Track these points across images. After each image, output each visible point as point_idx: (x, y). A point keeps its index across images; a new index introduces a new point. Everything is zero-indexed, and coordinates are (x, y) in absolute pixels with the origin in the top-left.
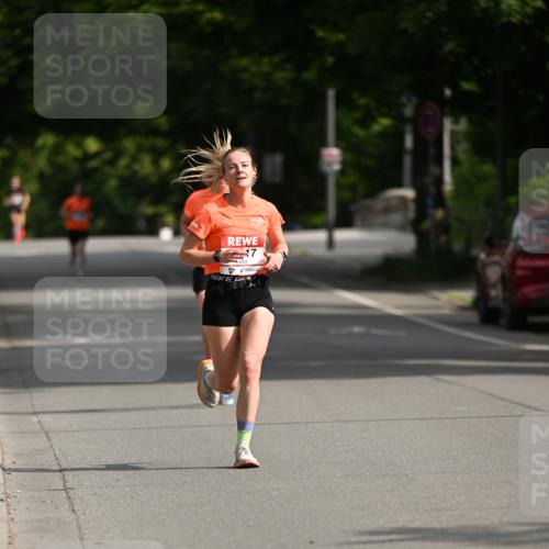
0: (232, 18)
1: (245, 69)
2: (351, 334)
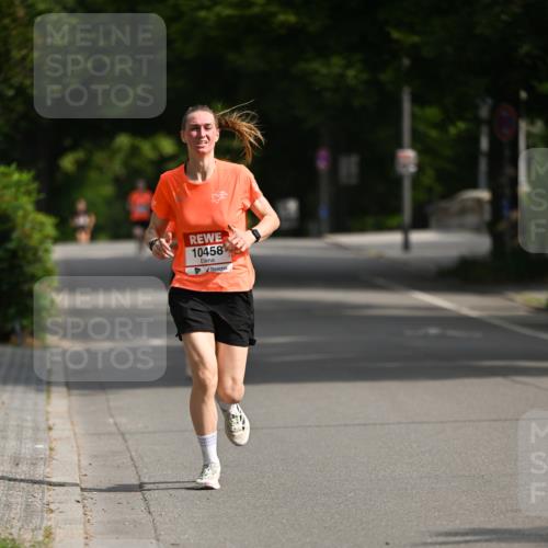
0: (306, 20)
1: (316, 72)
2: (427, 336)
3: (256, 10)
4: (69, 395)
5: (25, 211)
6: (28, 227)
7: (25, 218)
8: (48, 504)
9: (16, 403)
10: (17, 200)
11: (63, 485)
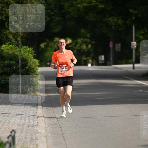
2: (139, 92)
4: (43, 108)
5: (31, 58)
6: (32, 62)
7: (31, 60)
8: (37, 138)
9: (28, 110)
10: (28, 55)
11: (41, 133)
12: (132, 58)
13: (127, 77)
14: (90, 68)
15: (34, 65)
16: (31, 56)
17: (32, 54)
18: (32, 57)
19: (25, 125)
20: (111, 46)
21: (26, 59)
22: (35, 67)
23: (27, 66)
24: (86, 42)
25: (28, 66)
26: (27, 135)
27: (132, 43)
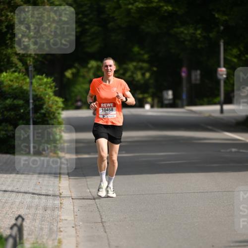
0: (177, 9)
1: (182, 32)
2: (231, 152)
3: (155, 4)
4: (69, 179)
5: (49, 95)
6: (50, 102)
7: (49, 99)
8: (60, 228)
9: (45, 183)
10: (45, 90)
11: (66, 220)
12: (218, 95)
13: (210, 127)
14: (148, 111)
15: (55, 107)
16: (50, 92)
17: (51, 87)
18: (51, 94)
19: (40, 207)
20: (183, 75)
21: (42, 96)
22: (57, 110)
23: (42, 109)
24: (141, 68)
25: (46, 108)
26: (43, 224)
27: (219, 69)
